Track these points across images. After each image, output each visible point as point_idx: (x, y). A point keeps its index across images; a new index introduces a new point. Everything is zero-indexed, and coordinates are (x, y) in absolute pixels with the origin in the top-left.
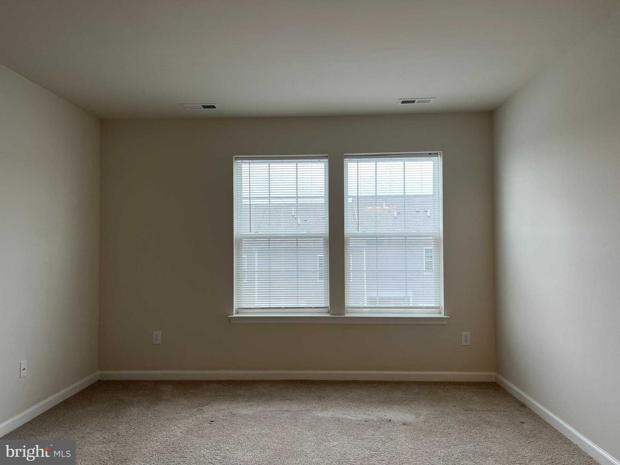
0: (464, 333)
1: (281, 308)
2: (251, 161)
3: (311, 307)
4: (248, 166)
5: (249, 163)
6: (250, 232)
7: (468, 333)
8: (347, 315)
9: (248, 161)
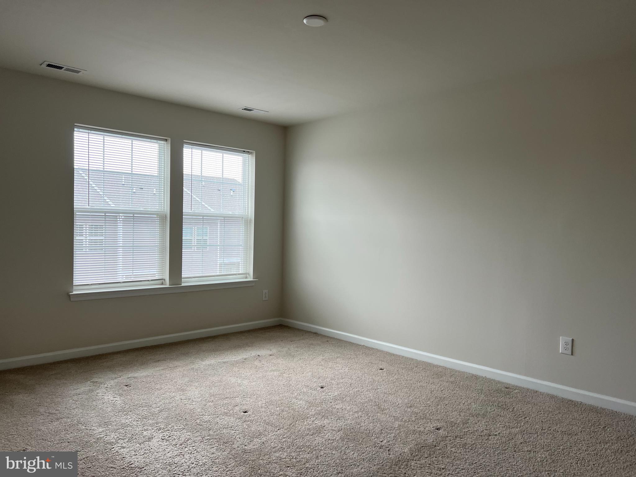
0: (265, 291)
1: (119, 282)
2: (90, 131)
3: (148, 280)
4: (88, 136)
5: (89, 133)
6: (89, 206)
7: (266, 291)
8: (183, 285)
9: (87, 131)
